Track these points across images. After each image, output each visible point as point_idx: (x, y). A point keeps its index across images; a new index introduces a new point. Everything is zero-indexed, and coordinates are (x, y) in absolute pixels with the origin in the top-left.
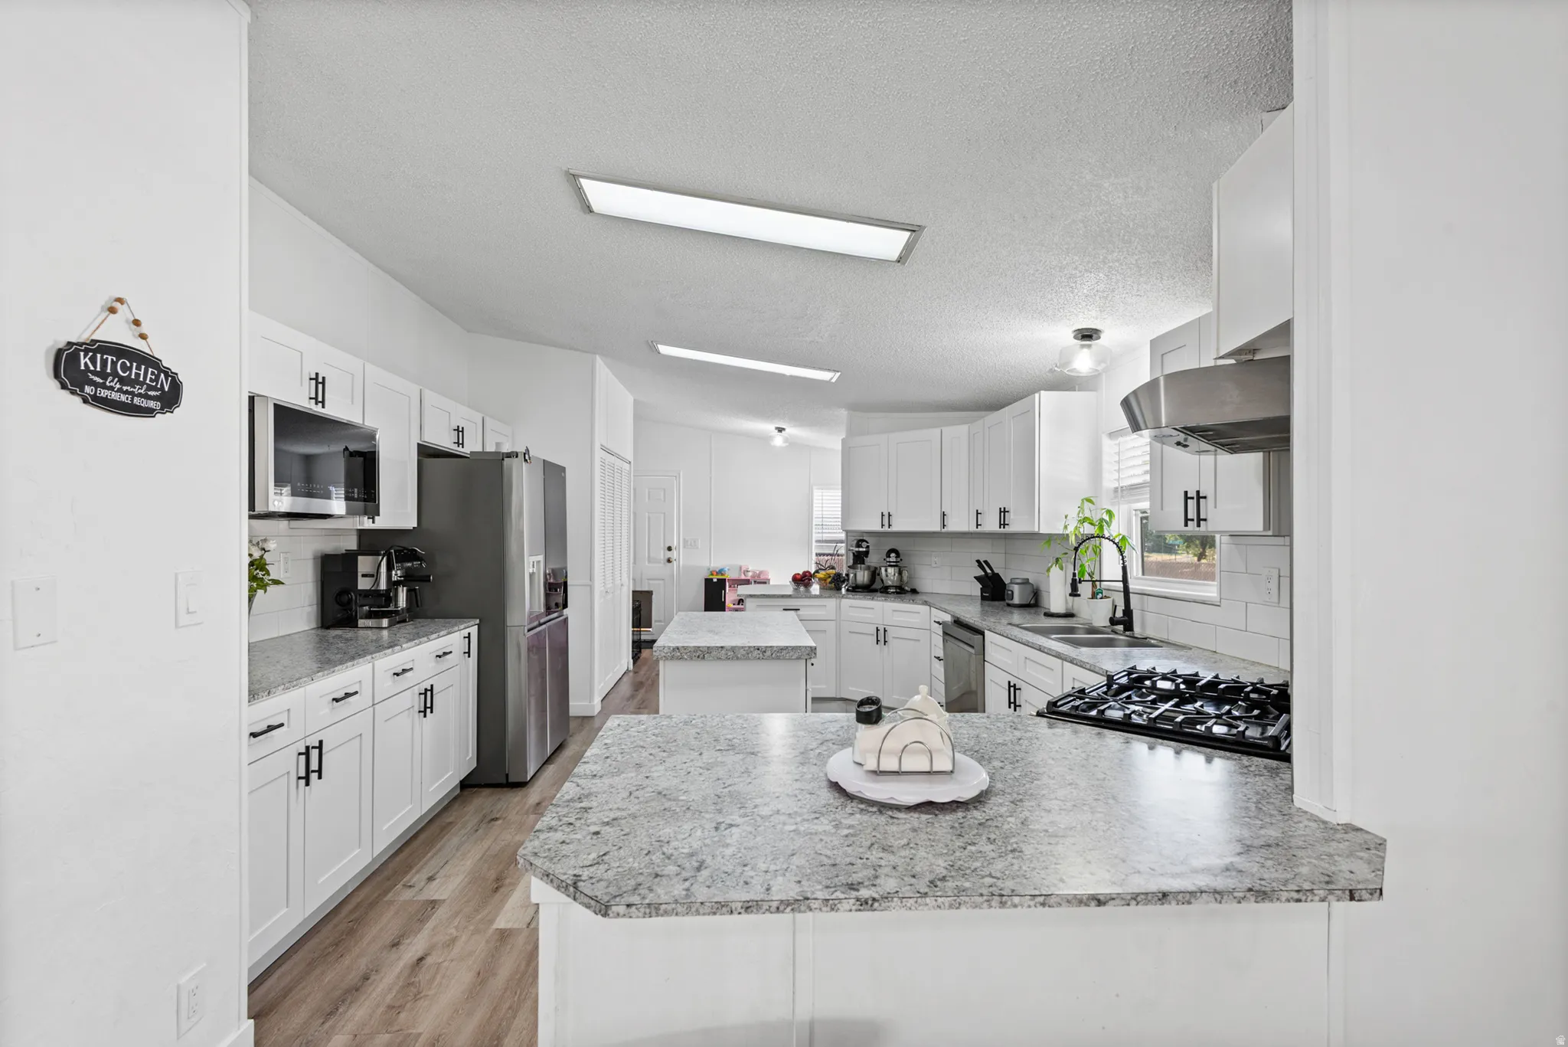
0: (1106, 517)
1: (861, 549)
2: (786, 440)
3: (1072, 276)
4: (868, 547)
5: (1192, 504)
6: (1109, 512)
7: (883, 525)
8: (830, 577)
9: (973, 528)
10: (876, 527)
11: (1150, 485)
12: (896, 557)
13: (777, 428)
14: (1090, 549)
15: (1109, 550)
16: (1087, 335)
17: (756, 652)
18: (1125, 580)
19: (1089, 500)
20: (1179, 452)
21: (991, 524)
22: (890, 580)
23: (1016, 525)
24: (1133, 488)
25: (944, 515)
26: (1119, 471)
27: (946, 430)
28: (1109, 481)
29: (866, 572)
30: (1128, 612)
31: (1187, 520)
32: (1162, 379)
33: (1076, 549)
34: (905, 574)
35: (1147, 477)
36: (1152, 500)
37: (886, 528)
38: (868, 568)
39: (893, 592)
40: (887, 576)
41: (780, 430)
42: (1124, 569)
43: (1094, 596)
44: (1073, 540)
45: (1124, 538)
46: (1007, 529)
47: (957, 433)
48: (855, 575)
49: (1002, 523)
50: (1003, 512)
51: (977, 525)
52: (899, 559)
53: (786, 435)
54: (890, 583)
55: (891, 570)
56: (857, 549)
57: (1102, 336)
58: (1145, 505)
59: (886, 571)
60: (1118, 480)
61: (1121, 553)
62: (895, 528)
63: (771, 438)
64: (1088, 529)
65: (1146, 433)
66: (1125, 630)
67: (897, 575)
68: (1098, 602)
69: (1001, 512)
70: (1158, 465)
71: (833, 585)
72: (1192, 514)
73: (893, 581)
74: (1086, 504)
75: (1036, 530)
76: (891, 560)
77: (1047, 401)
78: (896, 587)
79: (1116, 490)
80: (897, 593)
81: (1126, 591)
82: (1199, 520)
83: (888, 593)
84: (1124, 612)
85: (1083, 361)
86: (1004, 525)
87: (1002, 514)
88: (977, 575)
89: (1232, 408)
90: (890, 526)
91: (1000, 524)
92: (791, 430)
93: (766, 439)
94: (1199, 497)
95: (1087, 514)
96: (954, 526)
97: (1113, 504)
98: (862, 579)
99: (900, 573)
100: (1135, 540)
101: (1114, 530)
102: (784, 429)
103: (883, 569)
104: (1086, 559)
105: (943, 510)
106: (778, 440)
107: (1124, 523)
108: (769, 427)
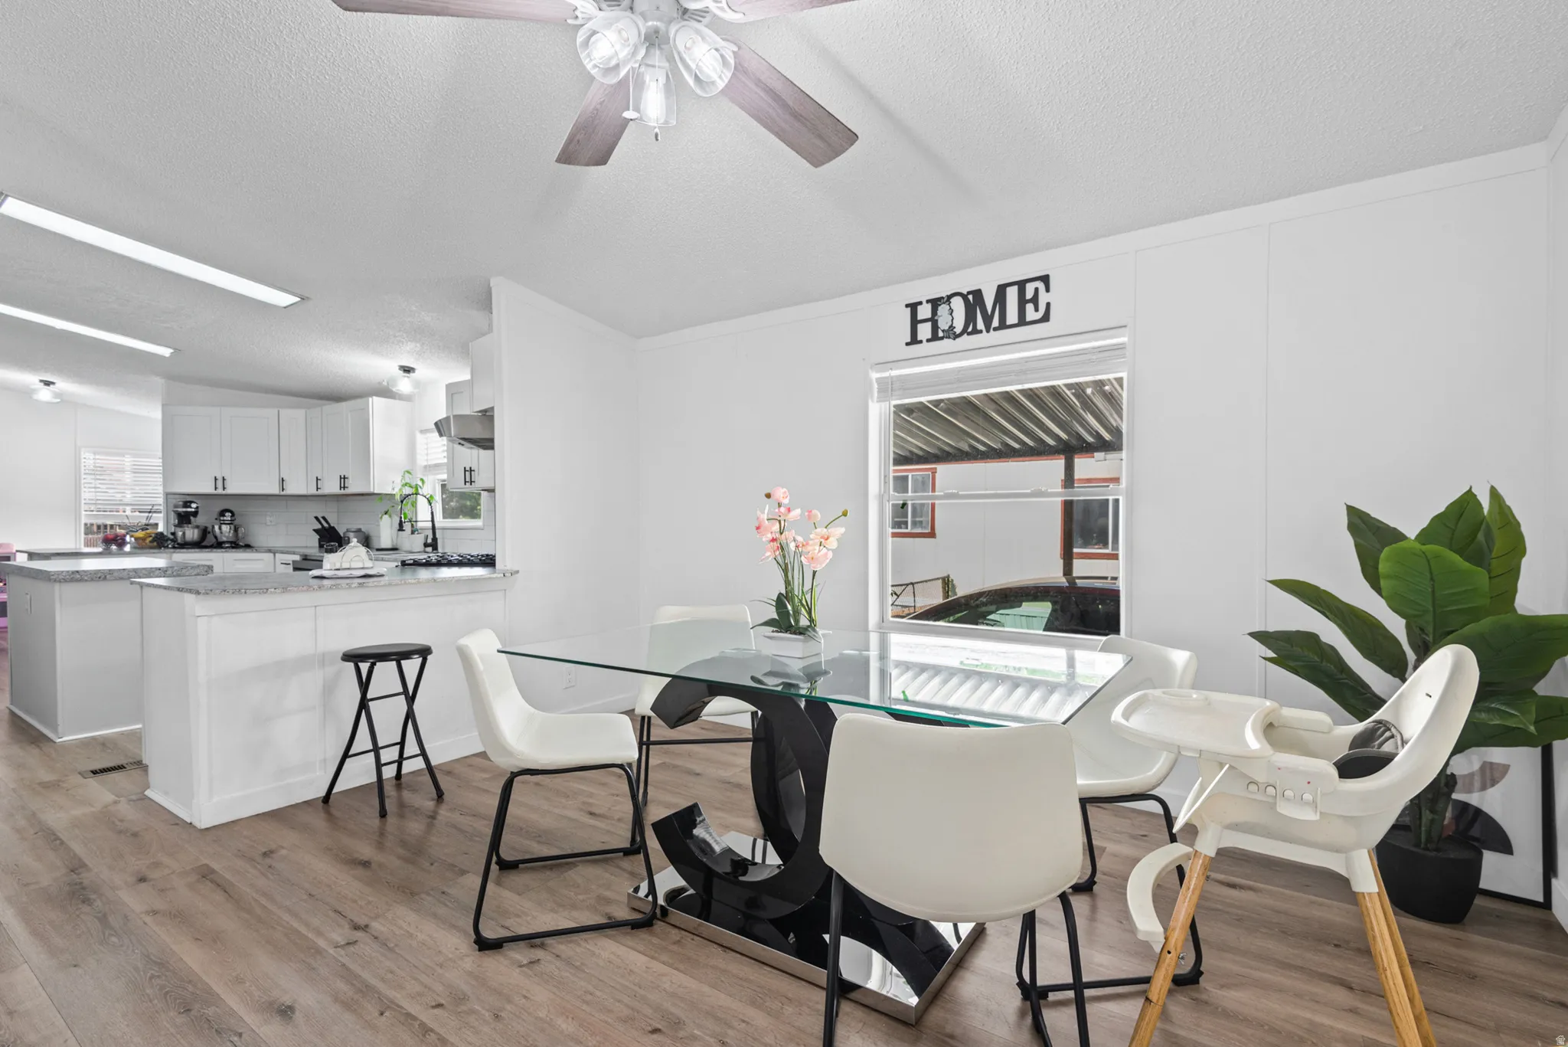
0: (420, 483)
1: (189, 510)
2: (57, 395)
3: (400, 341)
4: (197, 508)
5: (468, 474)
6: (422, 480)
7: (216, 488)
8: (151, 536)
9: (313, 491)
10: (209, 489)
11: (446, 464)
12: (231, 516)
13: (41, 381)
14: (410, 503)
15: (422, 502)
16: (407, 370)
17: (158, 572)
18: (433, 521)
19: (408, 472)
20: (460, 447)
21: (331, 487)
22: (225, 536)
23: (354, 487)
24: (437, 466)
25: (283, 480)
26: (427, 455)
27: (283, 412)
28: (421, 461)
29: (196, 531)
30: (435, 539)
31: (465, 482)
32: (452, 417)
33: (402, 502)
34: (241, 531)
35: (445, 460)
36: (448, 473)
37: (220, 491)
38: (197, 527)
39: (227, 547)
40: (221, 533)
41: (47, 383)
42: (432, 513)
43: (413, 533)
44: (398, 497)
45: (431, 496)
46: (347, 491)
47: (294, 416)
48: (184, 534)
49: (342, 486)
50: (344, 478)
51: (317, 489)
52: (233, 518)
53: (57, 390)
54: (225, 539)
55: (225, 528)
56: (184, 510)
57: (416, 371)
58: (444, 476)
59: (220, 528)
60: (427, 460)
61: (430, 504)
62: (229, 491)
63: (34, 391)
64: (407, 491)
65: (445, 438)
66: (433, 550)
67: (232, 532)
68: (416, 535)
69: (341, 478)
70: (451, 456)
71: (155, 544)
72: (468, 479)
73: (227, 537)
74: (407, 474)
75: (372, 490)
76: (225, 518)
77: (377, 403)
78: (231, 542)
79: (425, 467)
80: (233, 548)
81: (434, 528)
82: (471, 482)
83: (222, 548)
84: (433, 539)
85: (404, 385)
86: (344, 487)
87: (342, 480)
88: (315, 528)
89: (478, 433)
90: (224, 488)
91: (341, 487)
92: (63, 385)
93: (26, 393)
94: (471, 470)
95: (408, 481)
96: (292, 489)
97: (424, 475)
98: (191, 536)
99: (236, 530)
100: (438, 497)
101: (426, 490)
102: (53, 383)
103: (217, 528)
104: (408, 509)
105: (282, 476)
106: (45, 395)
107: (431, 486)
108: (31, 379)
